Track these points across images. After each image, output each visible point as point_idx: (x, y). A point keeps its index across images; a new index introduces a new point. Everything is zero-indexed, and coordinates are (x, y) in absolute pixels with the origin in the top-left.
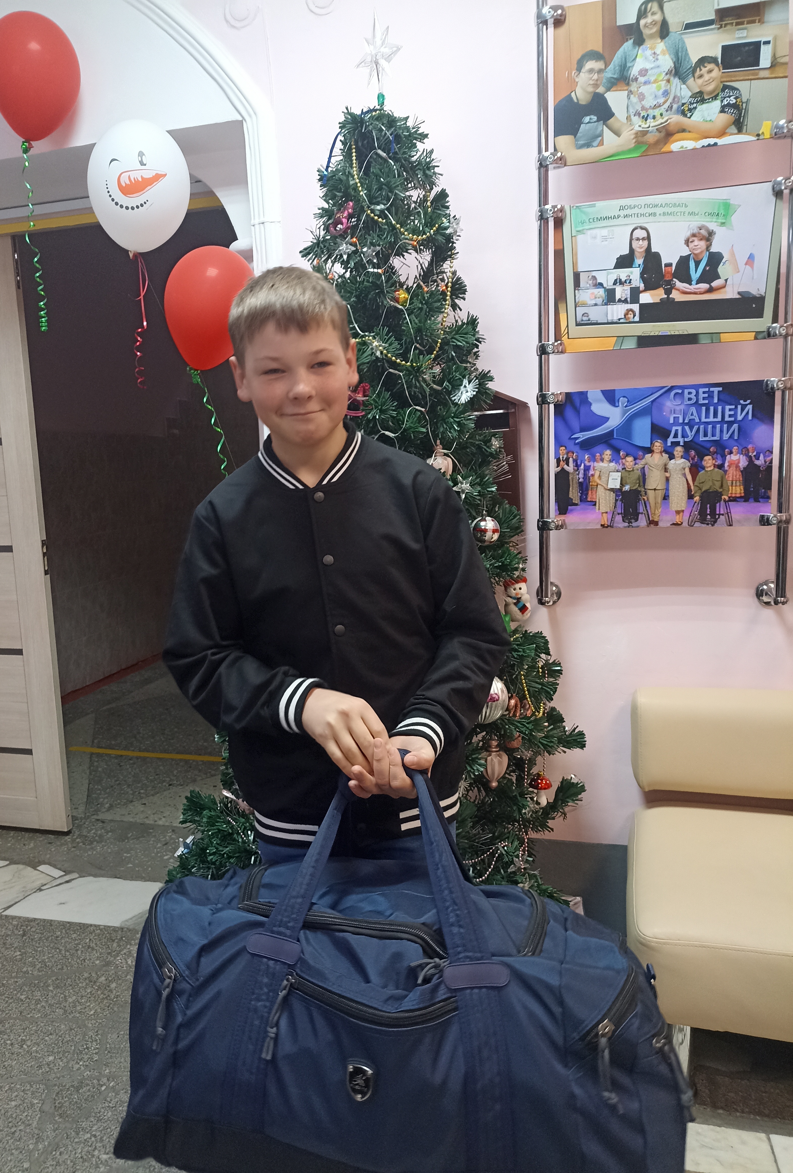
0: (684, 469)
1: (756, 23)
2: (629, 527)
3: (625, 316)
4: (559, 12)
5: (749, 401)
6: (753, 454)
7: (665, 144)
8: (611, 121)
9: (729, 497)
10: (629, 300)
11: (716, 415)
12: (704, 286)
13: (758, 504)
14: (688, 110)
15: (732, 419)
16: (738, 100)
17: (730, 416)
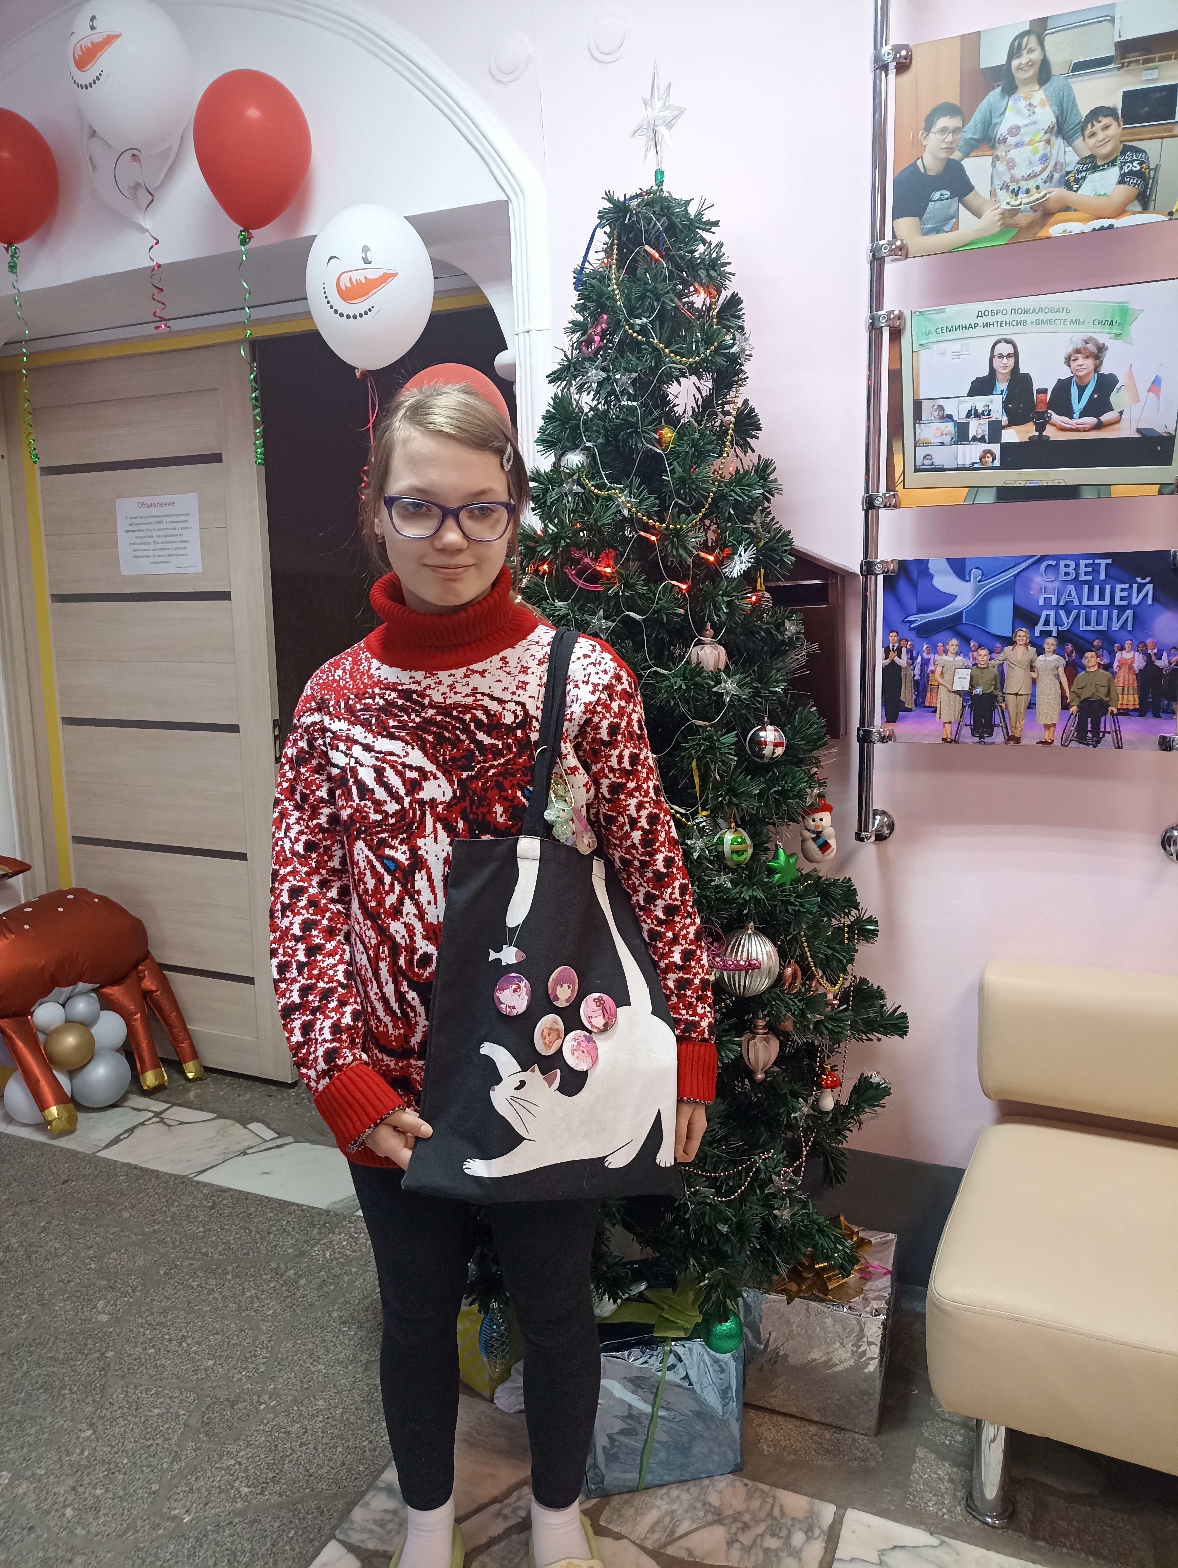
0: (1057, 668)
1: (1171, 59)
2: (980, 743)
3: (981, 459)
4: (904, 53)
5: (1148, 579)
6: (1153, 652)
7: (1042, 227)
8: (970, 197)
9: (1118, 709)
10: (987, 437)
11: (1102, 597)
12: (1091, 421)
13: (1158, 720)
14: (1074, 181)
15: (1125, 603)
16: (1144, 166)
17: (1122, 598)
